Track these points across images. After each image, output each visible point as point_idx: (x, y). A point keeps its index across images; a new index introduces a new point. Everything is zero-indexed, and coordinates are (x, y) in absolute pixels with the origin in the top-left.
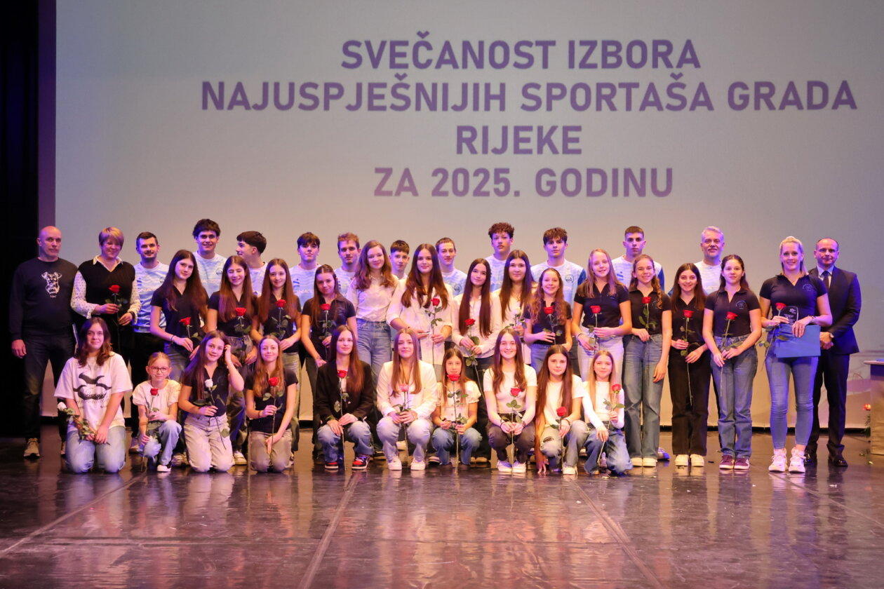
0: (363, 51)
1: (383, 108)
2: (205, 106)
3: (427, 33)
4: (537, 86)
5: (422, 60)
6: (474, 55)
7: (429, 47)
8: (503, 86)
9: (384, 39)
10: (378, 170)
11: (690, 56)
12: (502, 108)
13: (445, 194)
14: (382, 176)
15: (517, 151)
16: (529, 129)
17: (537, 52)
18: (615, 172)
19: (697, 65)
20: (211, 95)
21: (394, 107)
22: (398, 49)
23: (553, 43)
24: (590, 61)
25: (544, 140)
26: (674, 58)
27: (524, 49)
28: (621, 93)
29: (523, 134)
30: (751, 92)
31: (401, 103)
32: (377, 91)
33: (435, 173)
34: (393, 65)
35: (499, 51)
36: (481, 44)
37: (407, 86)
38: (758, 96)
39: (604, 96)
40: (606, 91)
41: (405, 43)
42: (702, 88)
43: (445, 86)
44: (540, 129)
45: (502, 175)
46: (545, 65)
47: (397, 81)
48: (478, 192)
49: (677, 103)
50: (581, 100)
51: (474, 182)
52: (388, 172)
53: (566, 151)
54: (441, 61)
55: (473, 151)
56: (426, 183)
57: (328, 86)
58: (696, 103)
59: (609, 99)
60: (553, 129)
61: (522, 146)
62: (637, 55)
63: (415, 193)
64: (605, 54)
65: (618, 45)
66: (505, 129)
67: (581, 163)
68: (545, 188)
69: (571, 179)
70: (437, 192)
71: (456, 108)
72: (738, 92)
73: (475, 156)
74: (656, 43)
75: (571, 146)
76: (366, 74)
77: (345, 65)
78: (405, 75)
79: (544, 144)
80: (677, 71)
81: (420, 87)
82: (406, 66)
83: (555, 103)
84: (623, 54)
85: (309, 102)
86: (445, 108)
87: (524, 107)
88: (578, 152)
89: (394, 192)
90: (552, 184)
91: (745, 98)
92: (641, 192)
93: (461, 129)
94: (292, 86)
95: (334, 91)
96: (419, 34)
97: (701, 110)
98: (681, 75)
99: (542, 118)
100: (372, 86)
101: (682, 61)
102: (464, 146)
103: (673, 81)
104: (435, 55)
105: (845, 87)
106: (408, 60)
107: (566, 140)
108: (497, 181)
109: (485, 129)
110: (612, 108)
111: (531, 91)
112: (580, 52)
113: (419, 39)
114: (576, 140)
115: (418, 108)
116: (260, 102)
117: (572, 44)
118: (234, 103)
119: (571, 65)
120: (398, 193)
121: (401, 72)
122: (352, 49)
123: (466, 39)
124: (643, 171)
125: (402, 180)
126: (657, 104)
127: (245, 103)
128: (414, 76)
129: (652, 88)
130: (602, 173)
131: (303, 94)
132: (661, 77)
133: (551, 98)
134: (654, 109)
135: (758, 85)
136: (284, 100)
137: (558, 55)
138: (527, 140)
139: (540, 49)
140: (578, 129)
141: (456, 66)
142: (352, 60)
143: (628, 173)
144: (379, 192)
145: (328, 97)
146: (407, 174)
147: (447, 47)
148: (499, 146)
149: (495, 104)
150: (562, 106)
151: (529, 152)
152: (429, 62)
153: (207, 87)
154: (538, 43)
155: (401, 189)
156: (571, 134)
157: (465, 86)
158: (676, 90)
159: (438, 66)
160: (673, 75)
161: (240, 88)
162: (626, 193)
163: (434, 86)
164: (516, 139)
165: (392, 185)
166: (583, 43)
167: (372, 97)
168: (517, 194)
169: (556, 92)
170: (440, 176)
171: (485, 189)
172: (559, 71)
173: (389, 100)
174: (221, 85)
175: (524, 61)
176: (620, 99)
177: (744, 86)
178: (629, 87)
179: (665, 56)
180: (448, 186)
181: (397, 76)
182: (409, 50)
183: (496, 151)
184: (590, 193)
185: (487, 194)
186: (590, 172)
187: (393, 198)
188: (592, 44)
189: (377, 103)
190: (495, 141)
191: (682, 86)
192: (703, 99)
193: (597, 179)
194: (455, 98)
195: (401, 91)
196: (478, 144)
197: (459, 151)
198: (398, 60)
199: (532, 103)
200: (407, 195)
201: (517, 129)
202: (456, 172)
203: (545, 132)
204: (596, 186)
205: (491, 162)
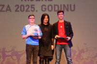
10: (1, 5)
13: (18, 11)
14: (2, 7)
18: (61, 5)
33: (16, 6)
45: (33, 6)
48: (27, 11)
51: (26, 8)
52: (3, 6)
53: (49, 0)
55: (25, 0)
56: (13, 8)
63: (11, 11)
67: (52, 3)
68: (44, 9)
69: (50, 7)
70: (16, 11)
73: (26, 2)
88: (52, 0)
90: (46, 9)
92: (68, 10)
108: (32, 8)
124: (68, 5)
125: (7, 8)
130: (58, 6)
143: (64, 5)
144: (1, 11)
146: (8, 6)
155: (7, 10)
165: (5, 9)
168: (37, 11)
170: (17, 7)
180: (19, 9)
183: (31, 0)
184: (55, 11)
185: (29, 11)
186: (55, 5)
187: (5, 13)
193: (56, 7)
197: (22, 0)
200: (8, 12)
202: (21, 6)
204: (56, 9)
205: (30, 3)
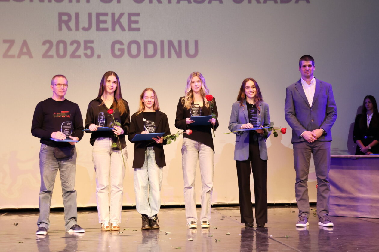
10: (5, 41)
12: (88, 1)
13: (51, 57)
14: (7, 45)
15: (98, 29)
16: (106, 14)
18: (162, 42)
25: (116, 22)
29: (102, 18)
33: (44, 43)
44: (113, 15)
45: (89, 45)
48: (73, 56)
51: (71, 49)
52: (12, 42)
53: (130, 29)
55: (69, 29)
60: (122, 15)
61: (102, 26)
63: (31, 56)
66: (90, 15)
67: (140, 37)
68: (117, 53)
69: (134, 47)
70: (46, 55)
73: (70, 32)
75: (134, 26)
79: (115, 25)
86: (50, 0)
87: (102, 0)
88: (138, 29)
89: (16, 56)
90: (122, 50)
92: (179, 55)
93: (61, 15)
97: (215, 3)
102: (63, 25)
107: (130, 22)
108: (86, 48)
109: (77, 15)
110: (159, 2)
114: (137, 22)
115: (32, 0)
120: (19, 56)
124: (180, 42)
125: (22, 49)
130: (154, 43)
134: (186, 2)
138: (105, 22)
140: (138, 15)
143: (170, 43)
144: (6, 55)
146: (25, 43)
148: (86, 26)
155: (21, 53)
156: (134, 18)
162: (170, 56)
164: (98, 21)
165: (15, 50)
168: (99, 56)
170: (48, 45)
171: (78, 53)
180: (53, 52)
183: (84, 29)
184: (146, 56)
185: (79, 57)
186: (146, 42)
187: (16, 59)
190: (83, 22)
193: (150, 47)
196: (72, 24)
197: (60, 29)
200: (25, 58)
201: (98, 15)
202: (59, 42)
203: (116, 17)
204: (151, 51)
205: (81, 36)
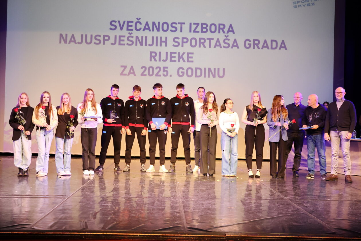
0: (117, 24)
1: (124, 45)
2: (60, 42)
3: (140, 19)
4: (178, 38)
5: (138, 28)
6: (157, 27)
7: (141, 23)
8: (166, 38)
9: (125, 20)
10: (122, 66)
11: (231, 29)
12: (166, 45)
13: (145, 75)
14: (123, 68)
15: (171, 61)
16: (175, 53)
17: (178, 26)
18: (205, 69)
19: (234, 33)
20: (62, 38)
21: (128, 44)
22: (130, 24)
23: (184, 23)
24: (197, 30)
25: (180, 57)
26: (226, 30)
27: (174, 25)
28: (208, 42)
29: (173, 55)
30: (252, 43)
31: (130, 43)
32: (122, 38)
33: (142, 68)
34: (128, 29)
35: (165, 26)
36: (159, 23)
37: (132, 37)
38: (254, 44)
39: (202, 42)
40: (202, 41)
41: (132, 22)
42: (235, 41)
43: (146, 37)
44: (179, 53)
45: (165, 69)
46: (181, 31)
47: (129, 35)
48: (157, 75)
49: (227, 45)
50: (193, 44)
51: (156, 71)
52: (125, 67)
53: (188, 61)
54: (145, 29)
55: (155, 60)
57: (104, 36)
58: (233, 46)
59: (203, 43)
60: (184, 53)
61: (173, 59)
62: (213, 29)
63: (135, 75)
64: (202, 28)
65: (207, 25)
66: (167, 53)
67: (193, 66)
68: (181, 74)
69: (190, 71)
70: (142, 75)
71: (149, 45)
72: (248, 42)
73: (156, 62)
74: (220, 25)
75: (190, 59)
76: (118, 32)
77: (111, 29)
78: (132, 33)
79: (180, 59)
80: (227, 35)
81: (137, 38)
82: (132, 30)
83: (184, 44)
84: (208, 28)
85: (98, 42)
86: (146, 45)
87: (174, 45)
88: (192, 62)
89: (127, 74)
90: (183, 73)
91: (250, 45)
92: (214, 76)
93: (151, 53)
94: (92, 36)
95: (106, 38)
96: (137, 19)
97: (235, 48)
98: (228, 36)
99: (179, 49)
100: (120, 37)
101: (229, 31)
102: (153, 59)
103: (225, 38)
104: (142, 26)
105: (283, 42)
106: (133, 28)
107: (188, 57)
108: (164, 71)
109: (160, 53)
110: (204, 47)
111: (176, 40)
112: (194, 27)
113: (137, 21)
114: (192, 57)
115: (136, 45)
116: (80, 41)
117: (191, 24)
118: (71, 41)
119: (190, 31)
120: (129, 75)
121: (130, 32)
122: (113, 23)
123: (154, 21)
124: (215, 69)
125: (130, 70)
126: (220, 45)
127: (75, 41)
128: (135, 33)
129: (218, 40)
130: (200, 69)
131: (96, 39)
132: (221, 36)
133: (183, 42)
134: (219, 47)
135: (254, 40)
136: (89, 40)
137: (186, 27)
138: (175, 57)
139: (179, 25)
140: (193, 53)
141: (150, 30)
142: (113, 27)
143: (210, 69)
144: (122, 74)
145: (104, 40)
146: (132, 68)
147: (147, 23)
148: (165, 59)
149: (163, 44)
150: (187, 45)
151: (175, 61)
152: (140, 29)
153: (61, 35)
154: (179, 23)
155: (130, 73)
156: (190, 55)
157: (153, 38)
158: (226, 41)
159: (144, 30)
160: (225, 36)
161: (73, 36)
162: (209, 77)
163: (142, 37)
164: (171, 56)
165: (127, 72)
166: (194, 24)
167: (120, 40)
168: (171, 76)
169: (185, 40)
170: (144, 69)
171: (159, 74)
172: (186, 33)
173: (126, 42)
174: (66, 35)
175: (174, 29)
176: (207, 43)
177: (250, 41)
178: (210, 39)
179: (223, 29)
180: (146, 73)
181: (129, 33)
182: (133, 24)
183: (163, 61)
184: (196, 76)
185: (160, 76)
186: (196, 69)
187: (127, 76)
188: (198, 24)
189: (122, 42)
190: (163, 57)
191: (229, 40)
192: (235, 44)
193: (199, 71)
194: (149, 41)
195: (130, 39)
196: (157, 58)
197: (151, 60)
198: (130, 28)
199: (176, 44)
200: (132, 75)
201: (171, 53)
202: (149, 68)
203: (181, 55)
204: (199, 74)
205: (162, 64)
